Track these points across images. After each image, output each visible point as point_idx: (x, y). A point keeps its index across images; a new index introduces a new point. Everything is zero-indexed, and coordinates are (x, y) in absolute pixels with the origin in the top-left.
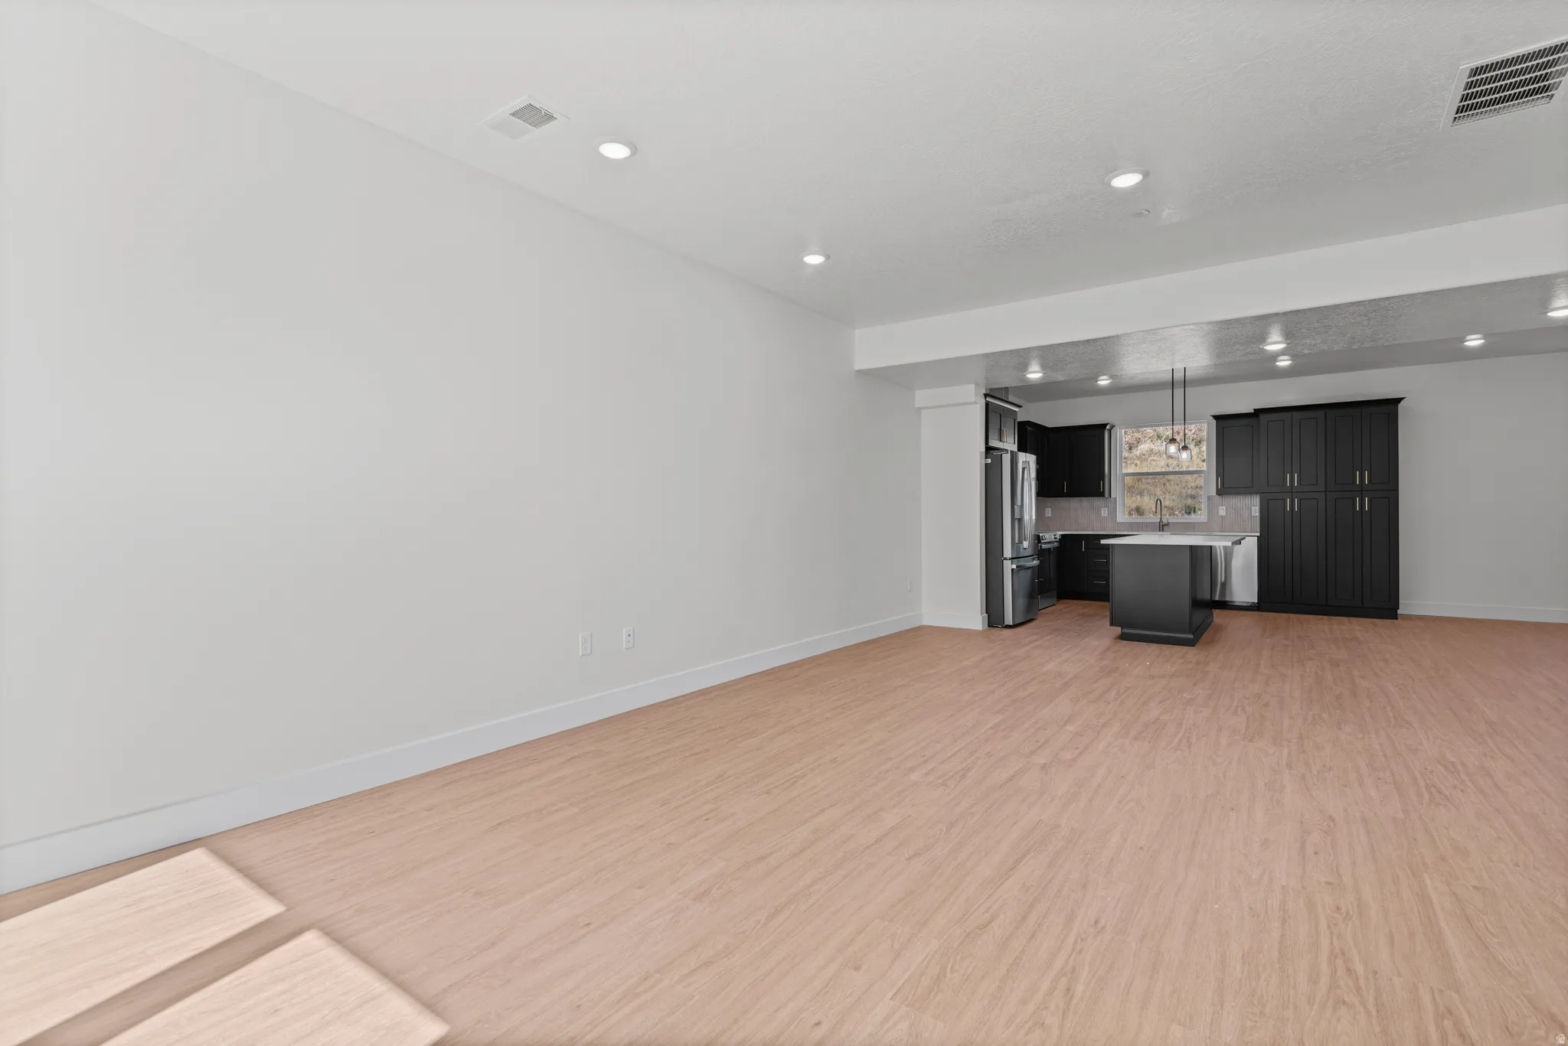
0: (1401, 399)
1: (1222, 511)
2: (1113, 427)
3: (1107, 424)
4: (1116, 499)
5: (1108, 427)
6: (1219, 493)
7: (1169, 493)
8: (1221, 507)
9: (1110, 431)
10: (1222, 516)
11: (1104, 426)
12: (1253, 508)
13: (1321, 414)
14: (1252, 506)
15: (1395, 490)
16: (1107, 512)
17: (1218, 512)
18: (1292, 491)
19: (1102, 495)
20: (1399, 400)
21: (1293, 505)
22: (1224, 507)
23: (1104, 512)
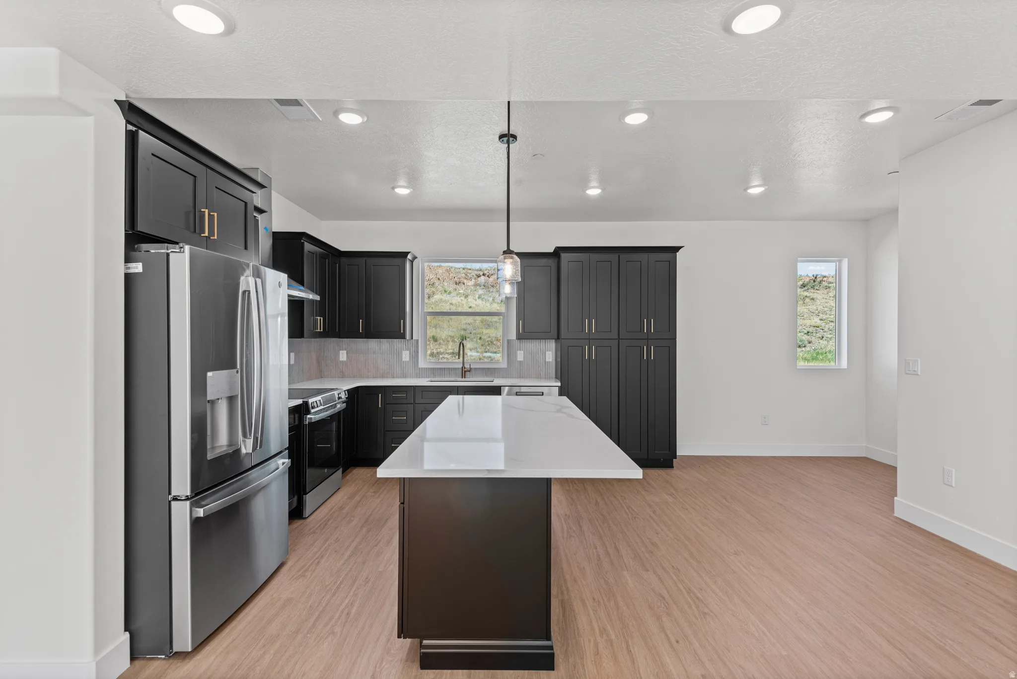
0: (679, 248)
1: (520, 356)
2: (415, 258)
3: (408, 253)
4: (417, 341)
5: (409, 257)
6: (520, 337)
7: (451, 326)
8: (519, 352)
9: (412, 262)
10: (520, 361)
11: (404, 255)
12: (547, 353)
13: (614, 257)
14: (548, 352)
15: (674, 339)
16: (408, 356)
17: (516, 357)
18: (589, 339)
19: (402, 336)
20: (676, 249)
21: (591, 352)
22: (522, 352)
23: (406, 356)
